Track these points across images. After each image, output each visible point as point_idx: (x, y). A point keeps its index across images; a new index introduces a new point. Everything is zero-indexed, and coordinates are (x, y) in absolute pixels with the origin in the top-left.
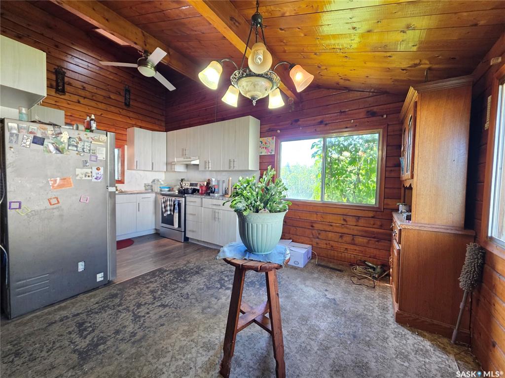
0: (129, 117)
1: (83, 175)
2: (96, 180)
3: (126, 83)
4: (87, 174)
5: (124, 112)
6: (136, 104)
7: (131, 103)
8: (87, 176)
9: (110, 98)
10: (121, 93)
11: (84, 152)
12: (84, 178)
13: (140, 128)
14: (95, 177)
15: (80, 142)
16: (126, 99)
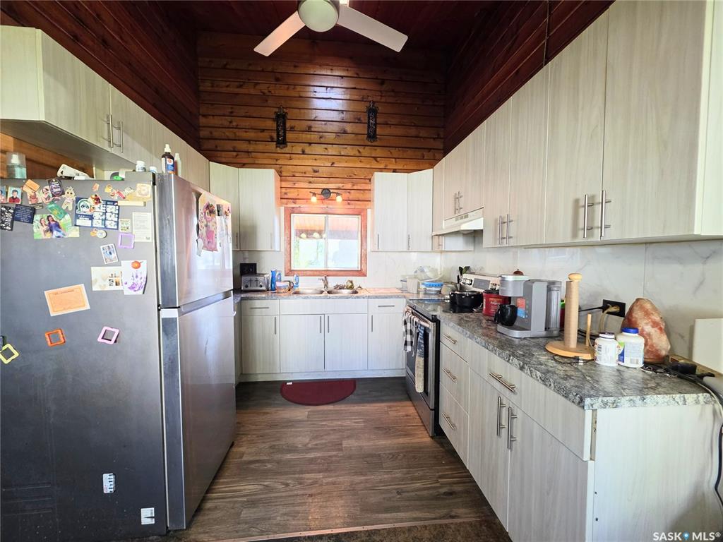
0: (375, 158)
1: (105, 280)
2: (131, 292)
3: (370, 99)
4: (114, 279)
5: (366, 151)
6: (387, 131)
7: (379, 131)
8: (114, 283)
9: (345, 132)
10: (362, 119)
11: (106, 227)
12: (108, 288)
13: (394, 172)
14: (130, 284)
15: (97, 206)
16: (369, 127)
